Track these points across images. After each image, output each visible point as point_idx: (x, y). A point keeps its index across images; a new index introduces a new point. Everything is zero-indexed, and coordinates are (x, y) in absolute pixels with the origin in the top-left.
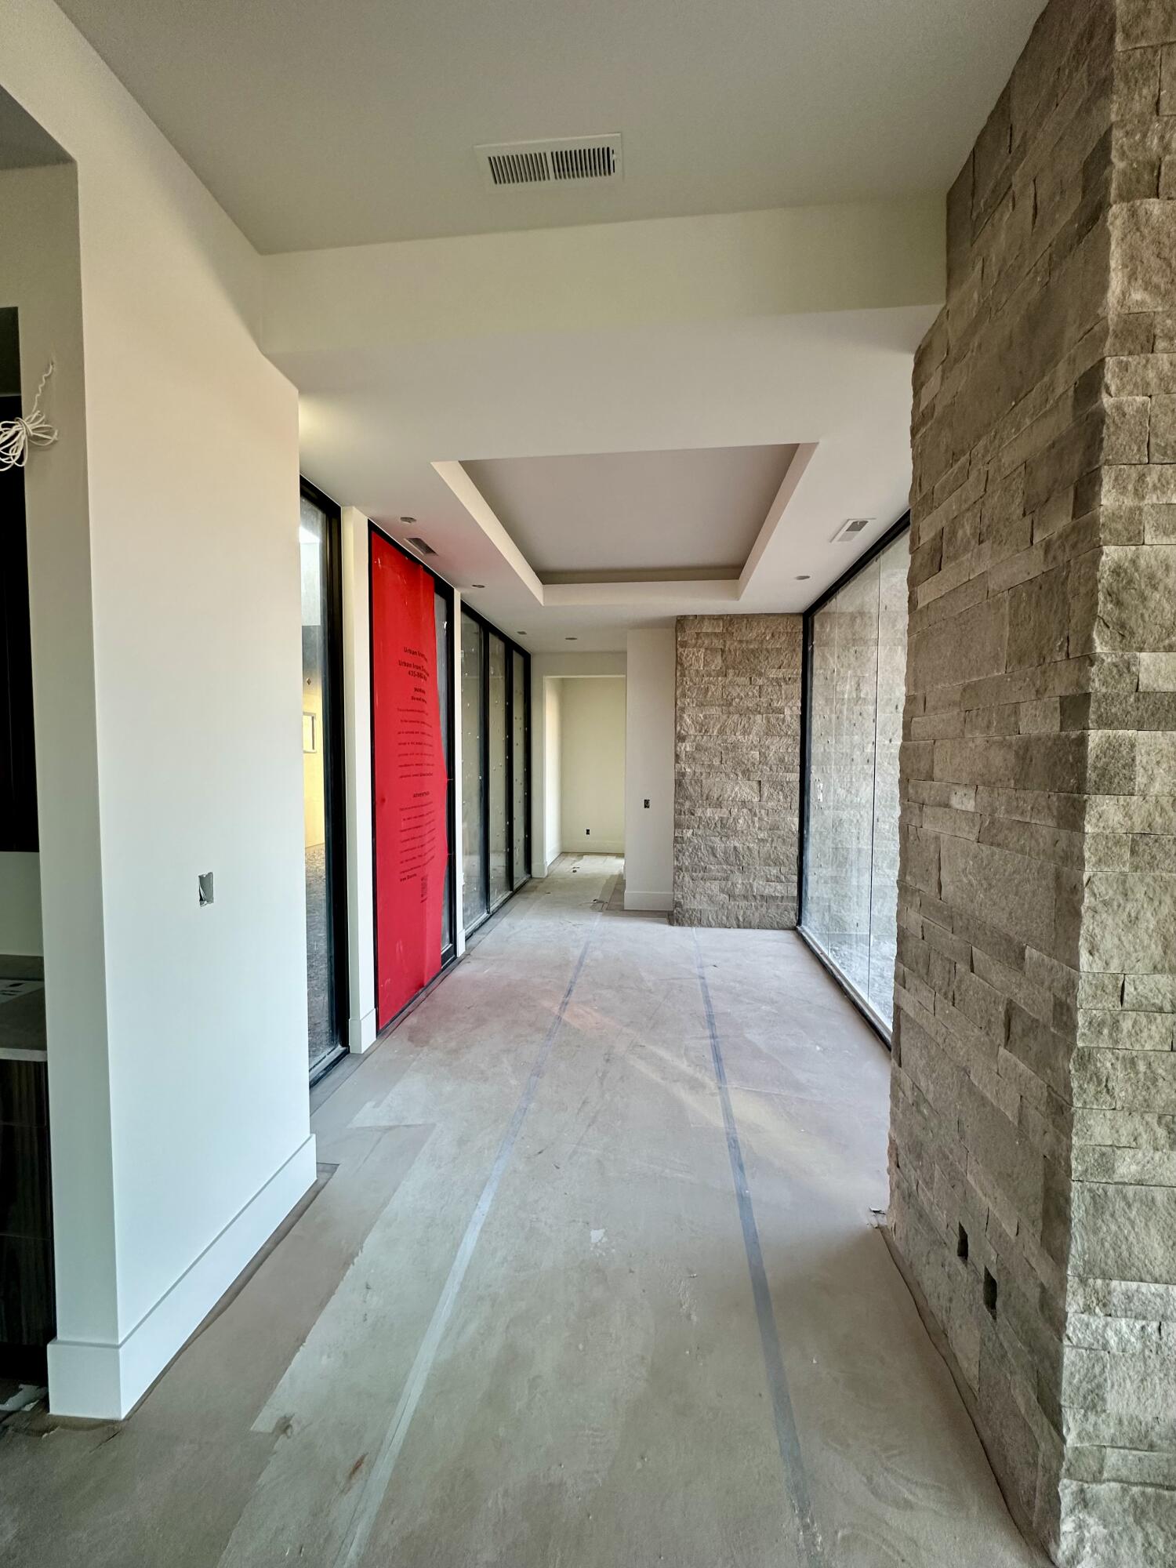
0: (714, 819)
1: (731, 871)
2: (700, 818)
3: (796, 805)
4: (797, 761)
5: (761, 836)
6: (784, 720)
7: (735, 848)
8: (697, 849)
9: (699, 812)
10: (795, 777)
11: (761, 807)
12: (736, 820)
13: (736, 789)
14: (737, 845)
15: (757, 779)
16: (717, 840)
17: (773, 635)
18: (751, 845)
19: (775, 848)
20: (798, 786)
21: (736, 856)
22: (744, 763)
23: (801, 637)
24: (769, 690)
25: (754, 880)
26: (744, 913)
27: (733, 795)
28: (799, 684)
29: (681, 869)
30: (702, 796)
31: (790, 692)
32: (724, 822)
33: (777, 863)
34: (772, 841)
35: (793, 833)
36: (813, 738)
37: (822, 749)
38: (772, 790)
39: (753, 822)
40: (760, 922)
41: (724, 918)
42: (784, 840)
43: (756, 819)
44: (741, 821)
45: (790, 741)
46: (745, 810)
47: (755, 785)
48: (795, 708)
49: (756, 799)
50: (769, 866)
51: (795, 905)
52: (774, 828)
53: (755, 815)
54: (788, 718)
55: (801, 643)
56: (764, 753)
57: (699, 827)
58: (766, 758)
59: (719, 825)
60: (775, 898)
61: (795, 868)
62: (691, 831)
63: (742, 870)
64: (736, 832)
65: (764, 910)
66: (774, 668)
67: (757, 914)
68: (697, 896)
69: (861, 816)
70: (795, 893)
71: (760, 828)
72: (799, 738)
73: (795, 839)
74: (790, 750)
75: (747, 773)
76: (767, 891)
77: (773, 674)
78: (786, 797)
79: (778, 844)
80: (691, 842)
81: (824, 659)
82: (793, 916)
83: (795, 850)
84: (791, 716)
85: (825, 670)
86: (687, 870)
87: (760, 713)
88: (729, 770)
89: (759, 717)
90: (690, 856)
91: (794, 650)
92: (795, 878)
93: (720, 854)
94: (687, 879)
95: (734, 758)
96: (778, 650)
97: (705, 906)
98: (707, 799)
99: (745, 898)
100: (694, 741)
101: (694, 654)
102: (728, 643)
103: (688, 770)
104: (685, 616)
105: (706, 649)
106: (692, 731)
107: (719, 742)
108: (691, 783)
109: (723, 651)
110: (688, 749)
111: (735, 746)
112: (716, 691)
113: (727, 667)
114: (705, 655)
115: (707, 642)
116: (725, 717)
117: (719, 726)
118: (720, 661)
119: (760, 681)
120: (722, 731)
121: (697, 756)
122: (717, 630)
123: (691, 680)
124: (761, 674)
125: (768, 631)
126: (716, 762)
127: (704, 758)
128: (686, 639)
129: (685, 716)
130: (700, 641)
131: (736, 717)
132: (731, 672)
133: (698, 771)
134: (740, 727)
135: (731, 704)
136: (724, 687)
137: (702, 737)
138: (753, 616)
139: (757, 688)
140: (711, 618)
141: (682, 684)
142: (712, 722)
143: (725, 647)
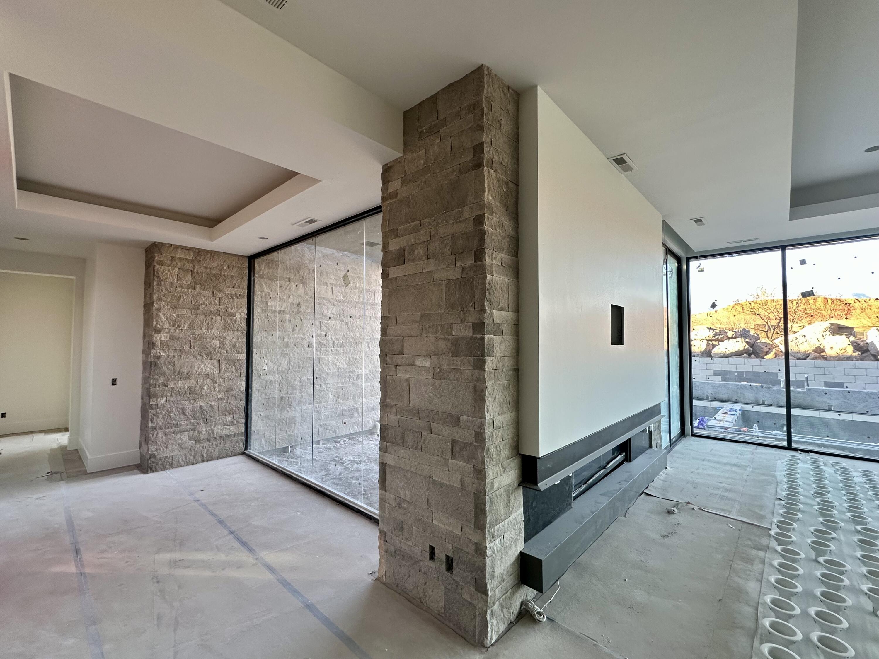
0: (184, 388)
1: (198, 423)
2: (173, 388)
3: (244, 374)
4: (244, 346)
5: (220, 396)
6: (236, 321)
7: (201, 407)
8: (170, 411)
9: (171, 385)
10: (243, 356)
11: (220, 377)
12: (201, 388)
13: (202, 366)
14: (202, 404)
15: (217, 358)
16: (187, 403)
17: (229, 267)
18: (213, 403)
19: (230, 403)
20: (245, 362)
21: (202, 412)
22: (208, 348)
23: (247, 271)
24: (226, 301)
25: (215, 426)
26: (207, 450)
27: (199, 370)
28: (246, 299)
29: (155, 429)
30: (174, 372)
31: (239, 303)
32: (192, 389)
33: (231, 412)
34: (228, 398)
35: (242, 392)
36: (254, 332)
37: (260, 339)
38: (228, 366)
39: (214, 388)
40: (219, 454)
41: (192, 458)
42: (235, 397)
43: (217, 385)
44: (205, 388)
45: (240, 334)
46: (208, 380)
47: (216, 363)
48: (243, 314)
49: (217, 372)
50: (226, 415)
51: (243, 438)
52: (229, 390)
53: (216, 382)
54: (239, 320)
55: (247, 274)
56: (222, 342)
57: (171, 395)
58: (224, 344)
59: (188, 392)
60: (229, 436)
61: (243, 414)
62: (165, 399)
63: (206, 421)
64: (201, 396)
65: (222, 446)
66: (229, 287)
67: (217, 450)
68: (170, 447)
69: (282, 378)
70: (243, 430)
71: (219, 391)
72: (245, 332)
73: (243, 396)
74: (240, 340)
75: (210, 355)
76: (224, 433)
77: (228, 291)
78: (237, 370)
79: (231, 400)
80: (164, 406)
81: (261, 285)
82: (242, 446)
83: (243, 403)
84: (241, 318)
85: (261, 292)
86: (160, 428)
87: (219, 315)
88: (196, 354)
89: (218, 318)
90: (163, 418)
91: (243, 278)
92: (243, 421)
93: (189, 413)
94: (160, 435)
95: (200, 345)
96: (232, 277)
97: (176, 453)
98: (178, 374)
99: (208, 440)
100: (168, 333)
101: (169, 271)
102: (197, 267)
103: (163, 354)
104: (162, 243)
105: (179, 269)
106: (166, 326)
107: (189, 334)
108: (165, 364)
109: (192, 272)
110: (163, 339)
111: (201, 336)
112: (187, 298)
113: (196, 283)
114: (178, 273)
115: (179, 264)
116: (193, 317)
117: (189, 323)
118: (190, 279)
119: (220, 295)
120: (191, 326)
121: (171, 344)
122: (188, 257)
123: (166, 289)
124: (220, 291)
125: (225, 264)
126: (186, 348)
127: (177, 345)
128: (162, 259)
129: (161, 314)
130: (174, 263)
131: (202, 317)
132: (198, 287)
133: (171, 354)
134: (205, 324)
135: (198, 308)
136: (193, 296)
137: (175, 330)
138: (215, 252)
139: (218, 299)
140: (184, 248)
141: (158, 291)
142: (183, 320)
143: (194, 269)
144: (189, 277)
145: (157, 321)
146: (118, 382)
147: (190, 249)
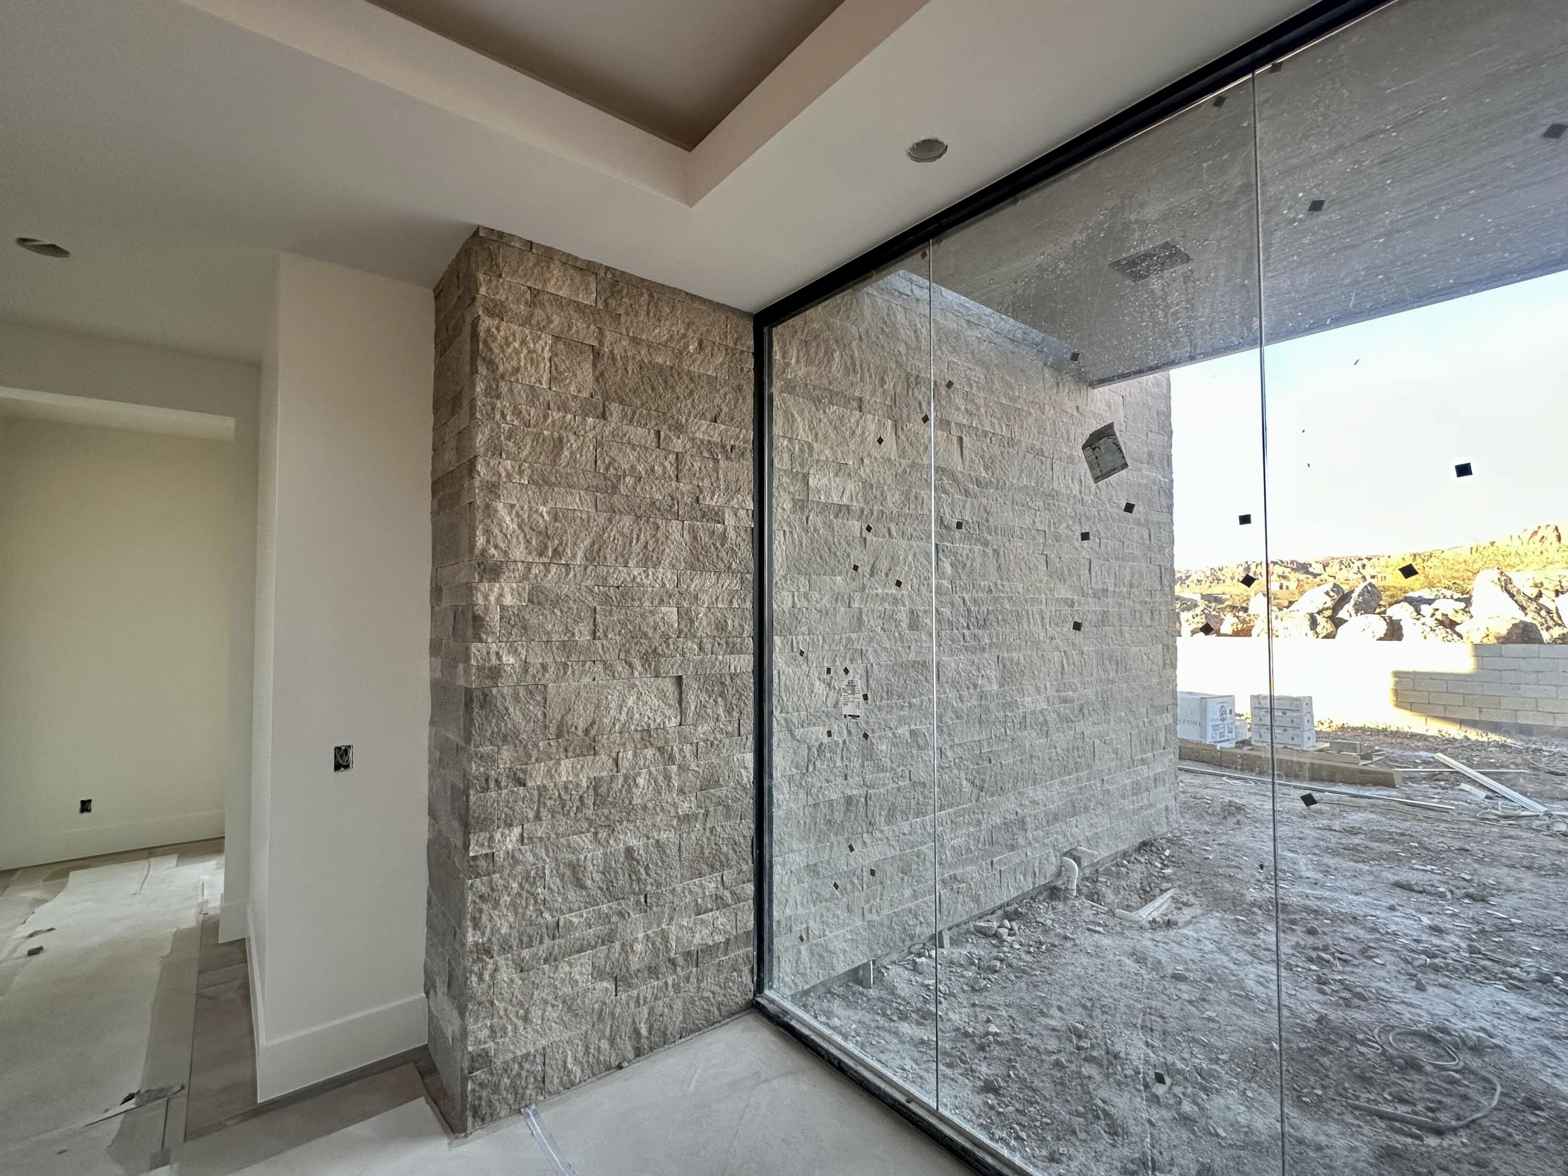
0: (578, 785)
1: (621, 914)
2: (542, 789)
3: (749, 725)
4: (749, 628)
5: (685, 807)
6: (724, 536)
7: (629, 851)
8: (531, 879)
9: (538, 776)
10: (745, 662)
11: (685, 739)
12: (630, 781)
13: (630, 702)
14: (633, 842)
15: (674, 673)
16: (585, 840)
17: (701, 346)
18: (663, 836)
19: (712, 830)
20: (750, 681)
21: (633, 871)
22: (645, 635)
23: (750, 364)
24: (696, 467)
25: (671, 919)
26: (651, 1011)
27: (623, 717)
28: (749, 462)
29: (488, 952)
30: (546, 727)
31: (731, 476)
32: (603, 790)
33: (716, 864)
34: (706, 815)
35: (744, 788)
36: (776, 579)
37: (790, 603)
38: (704, 697)
39: (668, 778)
40: (684, 1021)
41: (605, 1045)
42: (727, 807)
43: (674, 768)
44: (641, 781)
45: (735, 585)
46: (650, 752)
47: (669, 687)
48: (742, 513)
49: (674, 722)
50: (700, 875)
51: (751, 950)
52: (710, 782)
53: (671, 759)
54: (732, 534)
55: (752, 374)
56: (688, 611)
57: (538, 817)
58: (692, 622)
59: (589, 802)
60: (709, 950)
61: (748, 867)
62: (517, 831)
63: (645, 905)
64: (629, 812)
65: (691, 988)
66: (703, 416)
67: (678, 1005)
68: (536, 1013)
69: (849, 732)
70: (751, 924)
71: (681, 791)
72: (750, 577)
73: (748, 802)
74: (735, 605)
75: (651, 659)
76: (697, 940)
77: (702, 430)
78: (729, 711)
79: (717, 820)
80: (516, 862)
81: (790, 420)
82: (747, 979)
83: (748, 827)
84: (736, 528)
85: (790, 439)
86: (505, 947)
87: (677, 516)
88: (611, 656)
89: (675, 525)
90: (514, 906)
91: (739, 388)
92: (750, 889)
93: (593, 878)
94: (504, 975)
95: (623, 625)
96: (712, 380)
97: (557, 1034)
98: (559, 735)
99: (653, 971)
100: (525, 578)
101: (523, 342)
102: (609, 337)
103: (509, 659)
104: (501, 234)
105: (556, 338)
106: (518, 552)
107: (589, 583)
108: (516, 698)
109: (597, 354)
110: (508, 600)
111: (626, 594)
112: (581, 449)
113: (607, 397)
114: (554, 354)
115: (556, 320)
116: (602, 519)
117: (588, 542)
118: (590, 378)
119: (678, 444)
120: (594, 556)
121: (533, 621)
122: (582, 298)
123: (517, 413)
124: (679, 428)
125: (690, 333)
126: (582, 634)
127: (553, 625)
128: (501, 296)
129: (500, 506)
130: (539, 314)
131: (627, 520)
132: (615, 408)
133: (536, 661)
134: (636, 548)
135: (615, 488)
136: (598, 444)
137: (547, 566)
138: (664, 288)
139: (672, 457)
140: (571, 263)
141: (490, 417)
142: (570, 531)
143: (601, 343)
144: (586, 373)
145: (487, 532)
146: (355, 757)
147: (588, 269)
